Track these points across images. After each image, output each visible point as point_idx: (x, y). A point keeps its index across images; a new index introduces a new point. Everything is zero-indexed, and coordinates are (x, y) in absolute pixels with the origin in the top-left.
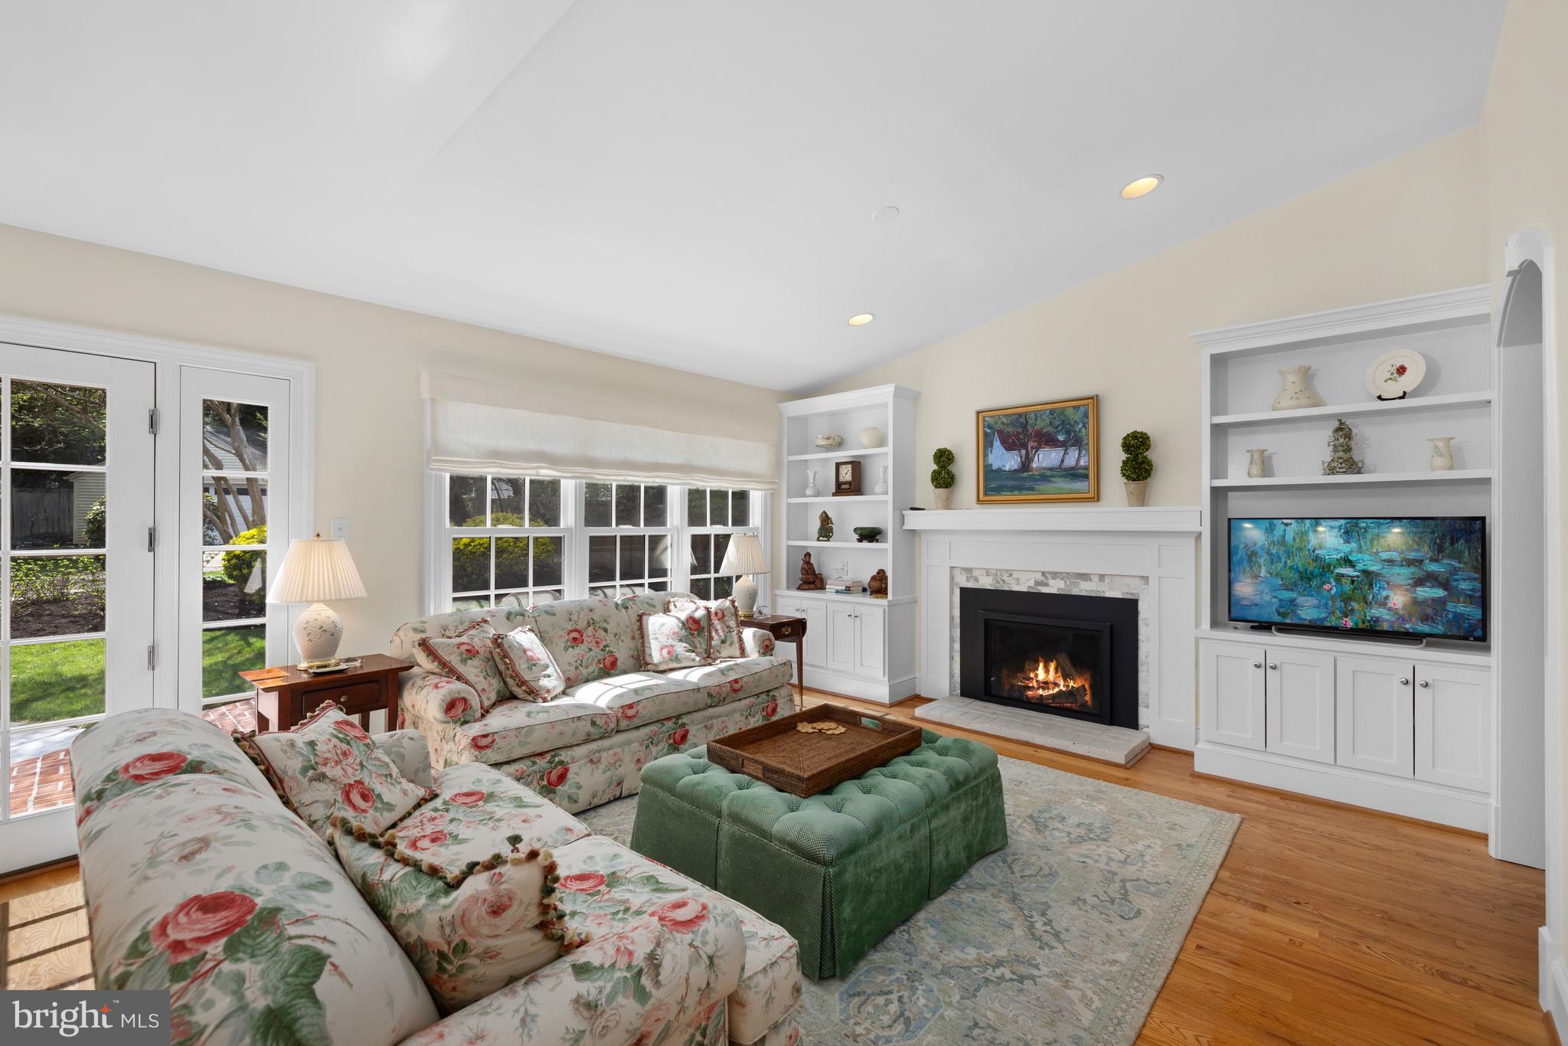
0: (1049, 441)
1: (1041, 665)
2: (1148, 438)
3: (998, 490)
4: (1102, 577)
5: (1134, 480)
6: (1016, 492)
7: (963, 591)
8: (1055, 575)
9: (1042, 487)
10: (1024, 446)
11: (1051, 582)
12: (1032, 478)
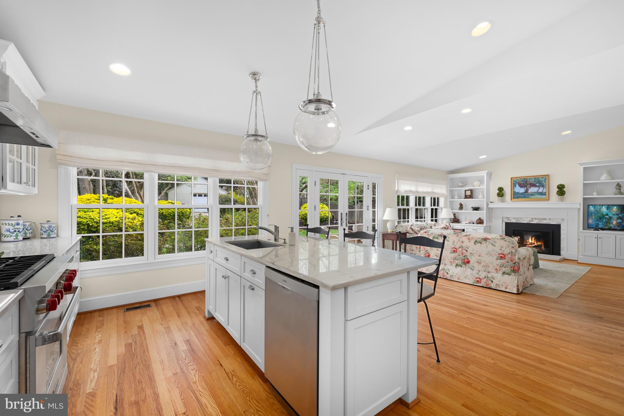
0: (534, 185)
1: (530, 238)
2: (564, 186)
3: (518, 198)
4: (550, 219)
5: (560, 196)
6: (523, 198)
7: (506, 223)
8: (535, 219)
9: (532, 197)
10: (526, 187)
11: (534, 220)
12: (529, 195)
